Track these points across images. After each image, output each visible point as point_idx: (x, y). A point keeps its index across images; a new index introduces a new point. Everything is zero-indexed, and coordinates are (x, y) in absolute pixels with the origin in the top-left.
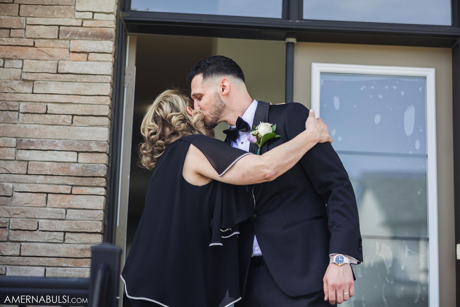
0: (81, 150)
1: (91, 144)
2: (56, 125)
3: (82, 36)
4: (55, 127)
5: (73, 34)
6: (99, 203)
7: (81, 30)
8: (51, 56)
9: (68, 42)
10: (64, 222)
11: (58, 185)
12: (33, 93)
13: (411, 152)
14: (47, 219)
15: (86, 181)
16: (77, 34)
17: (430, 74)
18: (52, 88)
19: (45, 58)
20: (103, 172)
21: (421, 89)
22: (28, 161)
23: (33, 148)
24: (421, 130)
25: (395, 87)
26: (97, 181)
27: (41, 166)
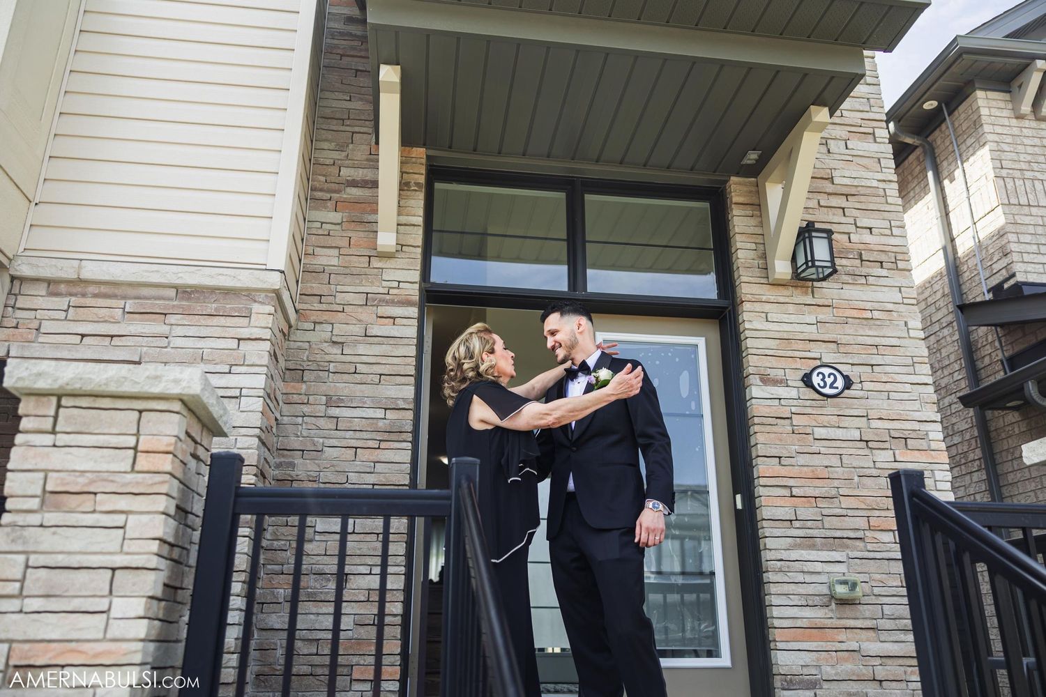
0: (388, 407)
1: (399, 402)
2: (365, 383)
3: (388, 303)
4: (365, 385)
5: (380, 301)
6: (406, 456)
7: (388, 297)
8: (360, 321)
9: (375, 308)
10: (373, 475)
11: (367, 440)
12: (342, 354)
13: (687, 413)
14: (356, 472)
15: (393, 437)
16: (384, 301)
17: (701, 342)
18: (361, 349)
19: (354, 322)
20: (409, 428)
21: (693, 356)
22: (338, 418)
23: (343, 405)
24: (696, 393)
25: (670, 354)
26: (404, 436)
27: (351, 422)
